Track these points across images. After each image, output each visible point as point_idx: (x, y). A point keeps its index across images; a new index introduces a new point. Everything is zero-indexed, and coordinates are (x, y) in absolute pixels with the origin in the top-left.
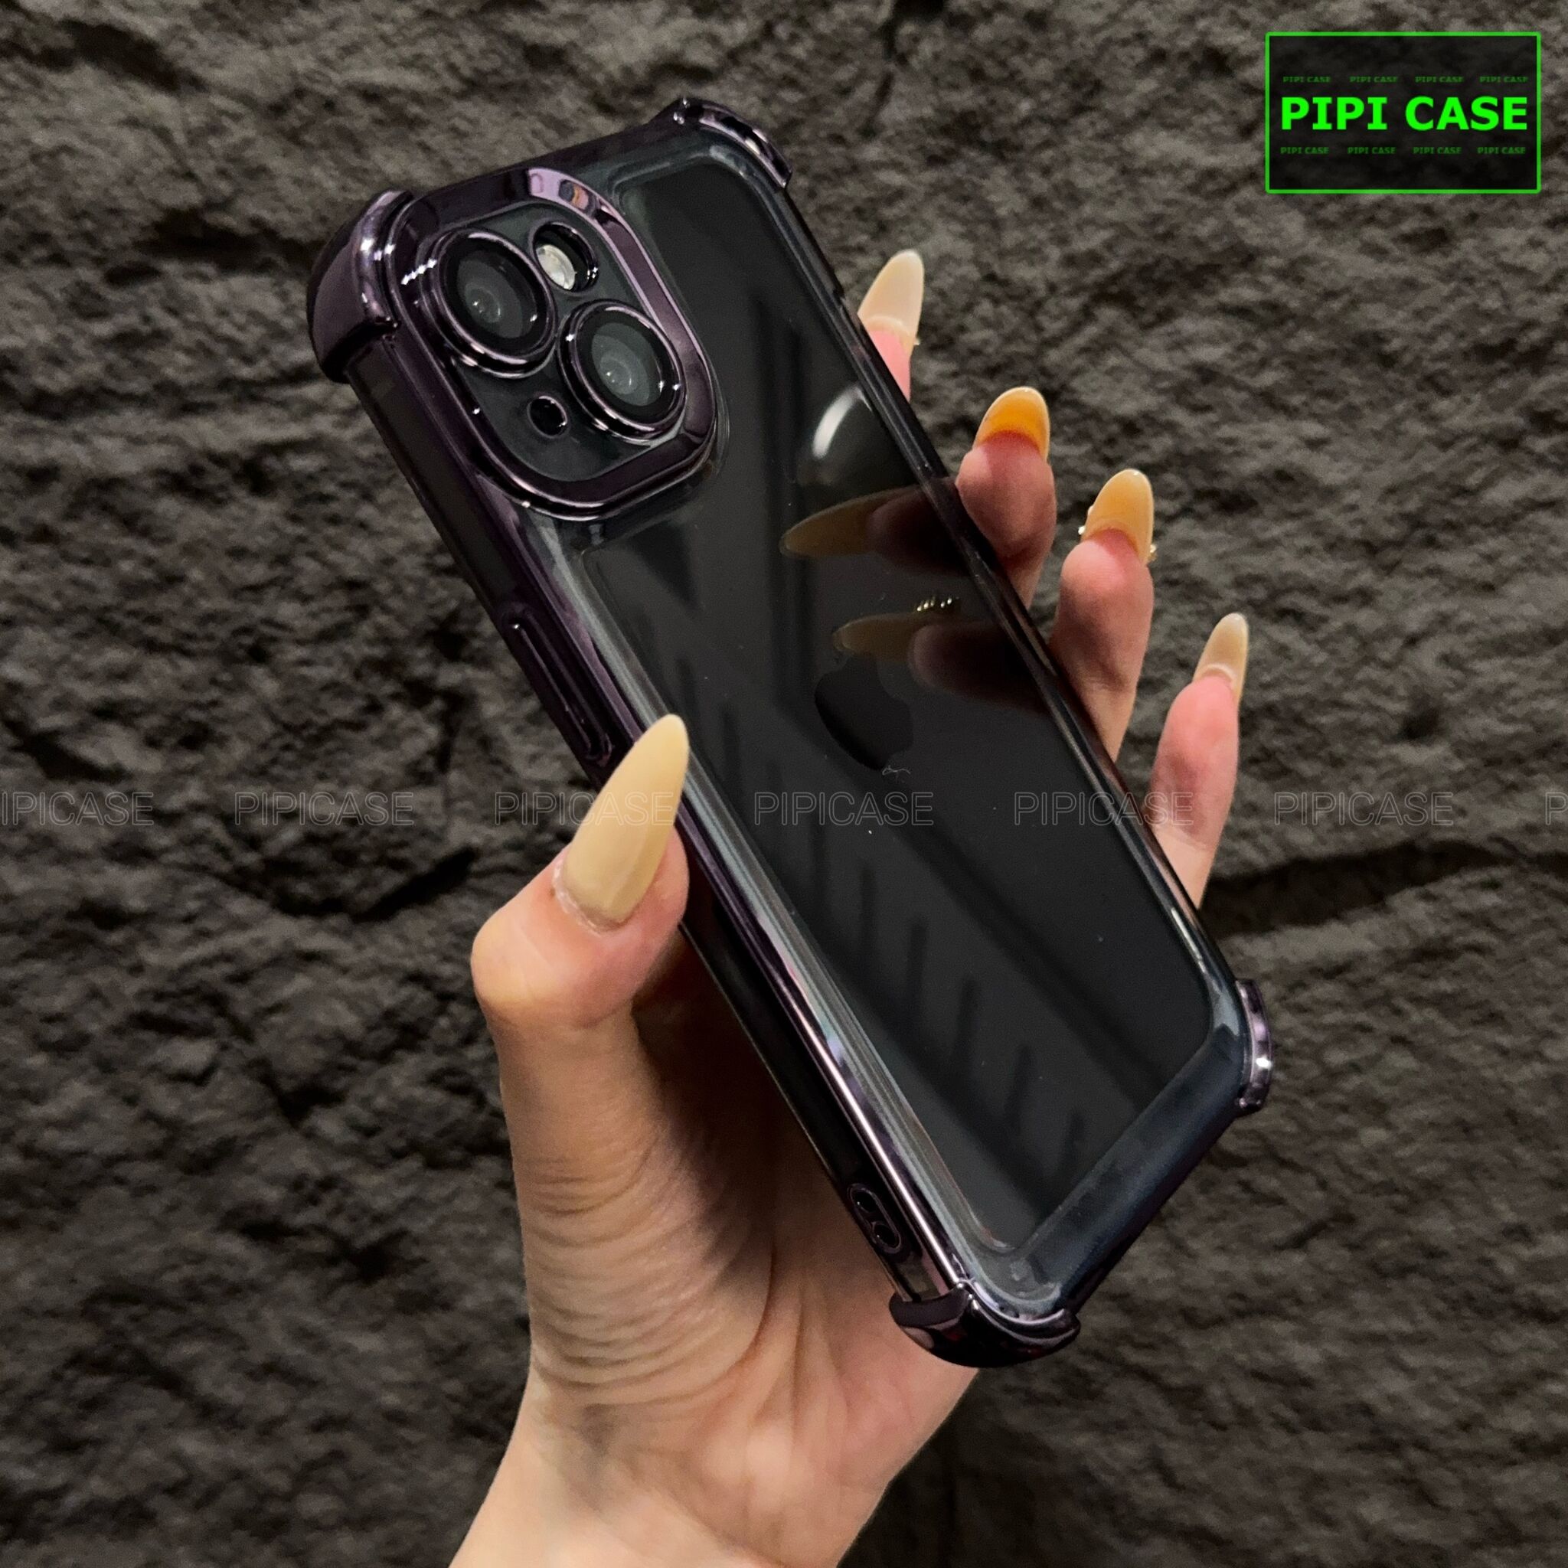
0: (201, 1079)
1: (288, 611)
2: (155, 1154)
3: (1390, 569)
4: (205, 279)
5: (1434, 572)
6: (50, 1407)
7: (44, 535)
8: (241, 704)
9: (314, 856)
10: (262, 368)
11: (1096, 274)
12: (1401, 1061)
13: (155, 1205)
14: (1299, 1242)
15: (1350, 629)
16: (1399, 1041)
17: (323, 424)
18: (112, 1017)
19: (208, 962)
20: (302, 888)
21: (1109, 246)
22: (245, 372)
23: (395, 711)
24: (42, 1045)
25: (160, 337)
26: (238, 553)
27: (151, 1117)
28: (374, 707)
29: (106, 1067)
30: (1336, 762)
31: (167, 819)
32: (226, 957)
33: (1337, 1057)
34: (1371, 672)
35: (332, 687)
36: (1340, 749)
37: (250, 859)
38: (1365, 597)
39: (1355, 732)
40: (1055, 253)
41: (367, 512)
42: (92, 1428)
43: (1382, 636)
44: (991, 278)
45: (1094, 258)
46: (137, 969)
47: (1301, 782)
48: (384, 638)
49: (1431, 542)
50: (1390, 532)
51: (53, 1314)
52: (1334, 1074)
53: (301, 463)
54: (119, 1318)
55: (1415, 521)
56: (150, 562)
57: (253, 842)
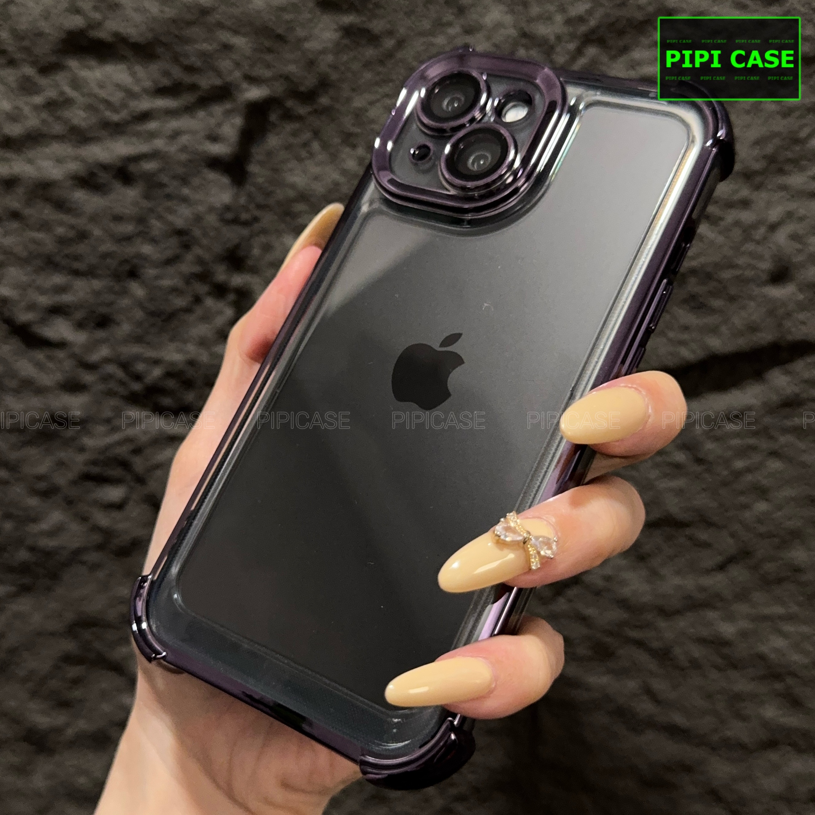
0: (119, 506)
1: (147, 249)
2: (100, 547)
3: (758, 187)
4: (90, 68)
5: (784, 188)
6: (54, 684)
7: (15, 215)
8: (125, 302)
9: (171, 384)
10: (124, 115)
11: (583, 29)
12: (775, 465)
13: (101, 574)
14: (721, 567)
15: (737, 223)
16: (774, 454)
17: (159, 143)
18: (71, 475)
19: (119, 443)
20: (167, 401)
21: (590, 12)
22: (115, 118)
23: (209, 302)
24: (35, 492)
25: (68, 102)
26: (118, 218)
27: (96, 528)
28: (198, 300)
29: (70, 502)
30: (732, 299)
31: (91, 367)
32: (129, 440)
33: (739, 464)
34: (750, 247)
35: (174, 290)
36: (733, 291)
37: (136, 387)
38: (745, 204)
39: (742, 281)
40: (559, 18)
41: (186, 191)
42: (77, 693)
43: (755, 226)
44: (524, 35)
45: (581, 19)
46: (82, 449)
47: (713, 311)
48: (200, 261)
49: (781, 171)
50: (757, 166)
51: (53, 634)
52: (738, 474)
53: (149, 166)
54: (87, 635)
55: (771, 159)
56: (72, 227)
57: (138, 377)
